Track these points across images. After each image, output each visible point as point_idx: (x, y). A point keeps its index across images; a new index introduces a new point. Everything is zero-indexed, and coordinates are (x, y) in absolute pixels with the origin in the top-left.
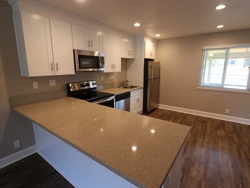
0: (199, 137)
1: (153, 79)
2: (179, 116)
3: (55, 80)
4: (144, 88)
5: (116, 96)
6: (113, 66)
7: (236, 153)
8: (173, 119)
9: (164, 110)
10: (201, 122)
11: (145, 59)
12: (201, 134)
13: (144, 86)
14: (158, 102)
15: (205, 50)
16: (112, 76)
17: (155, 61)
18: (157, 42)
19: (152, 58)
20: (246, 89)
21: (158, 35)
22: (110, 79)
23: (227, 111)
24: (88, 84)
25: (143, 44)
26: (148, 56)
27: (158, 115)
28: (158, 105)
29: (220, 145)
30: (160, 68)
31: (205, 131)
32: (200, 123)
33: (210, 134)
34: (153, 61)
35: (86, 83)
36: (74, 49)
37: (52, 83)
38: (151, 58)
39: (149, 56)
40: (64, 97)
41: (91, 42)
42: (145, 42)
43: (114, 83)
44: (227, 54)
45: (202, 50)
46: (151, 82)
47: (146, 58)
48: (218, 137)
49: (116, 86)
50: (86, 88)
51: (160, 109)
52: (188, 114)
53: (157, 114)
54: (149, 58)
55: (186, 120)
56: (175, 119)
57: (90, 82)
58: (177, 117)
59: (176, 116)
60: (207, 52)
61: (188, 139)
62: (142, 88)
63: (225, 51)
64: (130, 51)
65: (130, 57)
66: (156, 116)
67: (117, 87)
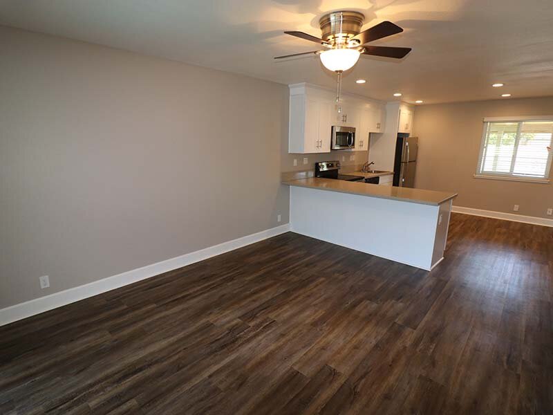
1: (409, 162)
3: (308, 159)
4: (394, 175)
5: (365, 179)
6: (361, 144)
11: (398, 133)
13: (394, 171)
15: (487, 122)
17: (410, 136)
18: (415, 109)
19: (407, 132)
21: (419, 102)
23: (516, 208)
24: (333, 164)
25: (397, 113)
26: (402, 130)
30: (417, 148)
36: (332, 125)
39: (404, 129)
41: (346, 116)
42: (400, 110)
43: (354, 166)
44: (519, 127)
45: (484, 122)
46: (406, 165)
49: (356, 170)
54: (404, 132)
60: (490, 125)
62: (392, 174)
63: (517, 124)
64: (379, 123)
65: (378, 131)
67: (357, 172)
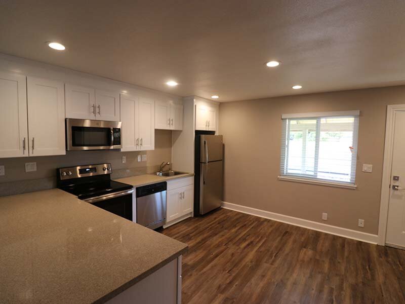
0: (265, 261)
1: (208, 162)
2: (250, 223)
3: (35, 163)
4: (195, 176)
5: (137, 189)
6: (139, 142)
7: (313, 292)
8: (239, 227)
9: (232, 211)
10: (282, 235)
11: (196, 131)
12: (272, 254)
13: (195, 172)
14: (222, 198)
15: (286, 119)
16: (142, 156)
17: (217, 134)
18: (220, 106)
19: (210, 130)
20: (349, 181)
21: (215, 97)
22: (139, 160)
23: (325, 216)
24: (95, 168)
26: (201, 127)
27: (217, 220)
28: (223, 203)
29: (295, 275)
30: (224, 145)
31: (280, 249)
32: (279, 236)
33: (288, 254)
34: (214, 134)
35: (90, 167)
36: (67, 117)
37: (31, 168)
38: (207, 130)
39: (204, 126)
40: (50, 189)
41: (99, 107)
42: (195, 106)
43: (146, 167)
44: (318, 125)
45: (282, 119)
46: (205, 166)
47: (197, 129)
48: (297, 260)
50: (91, 174)
51: (226, 209)
52: (266, 220)
53: (215, 218)
54: (204, 129)
55: (259, 230)
56: (243, 227)
57: (98, 166)
58: (245, 225)
59: (246, 223)
60: (289, 122)
61: (246, 263)
62: (192, 175)
63: (315, 121)
64: (171, 119)
65: (172, 128)
66: (214, 221)
67: (151, 174)
